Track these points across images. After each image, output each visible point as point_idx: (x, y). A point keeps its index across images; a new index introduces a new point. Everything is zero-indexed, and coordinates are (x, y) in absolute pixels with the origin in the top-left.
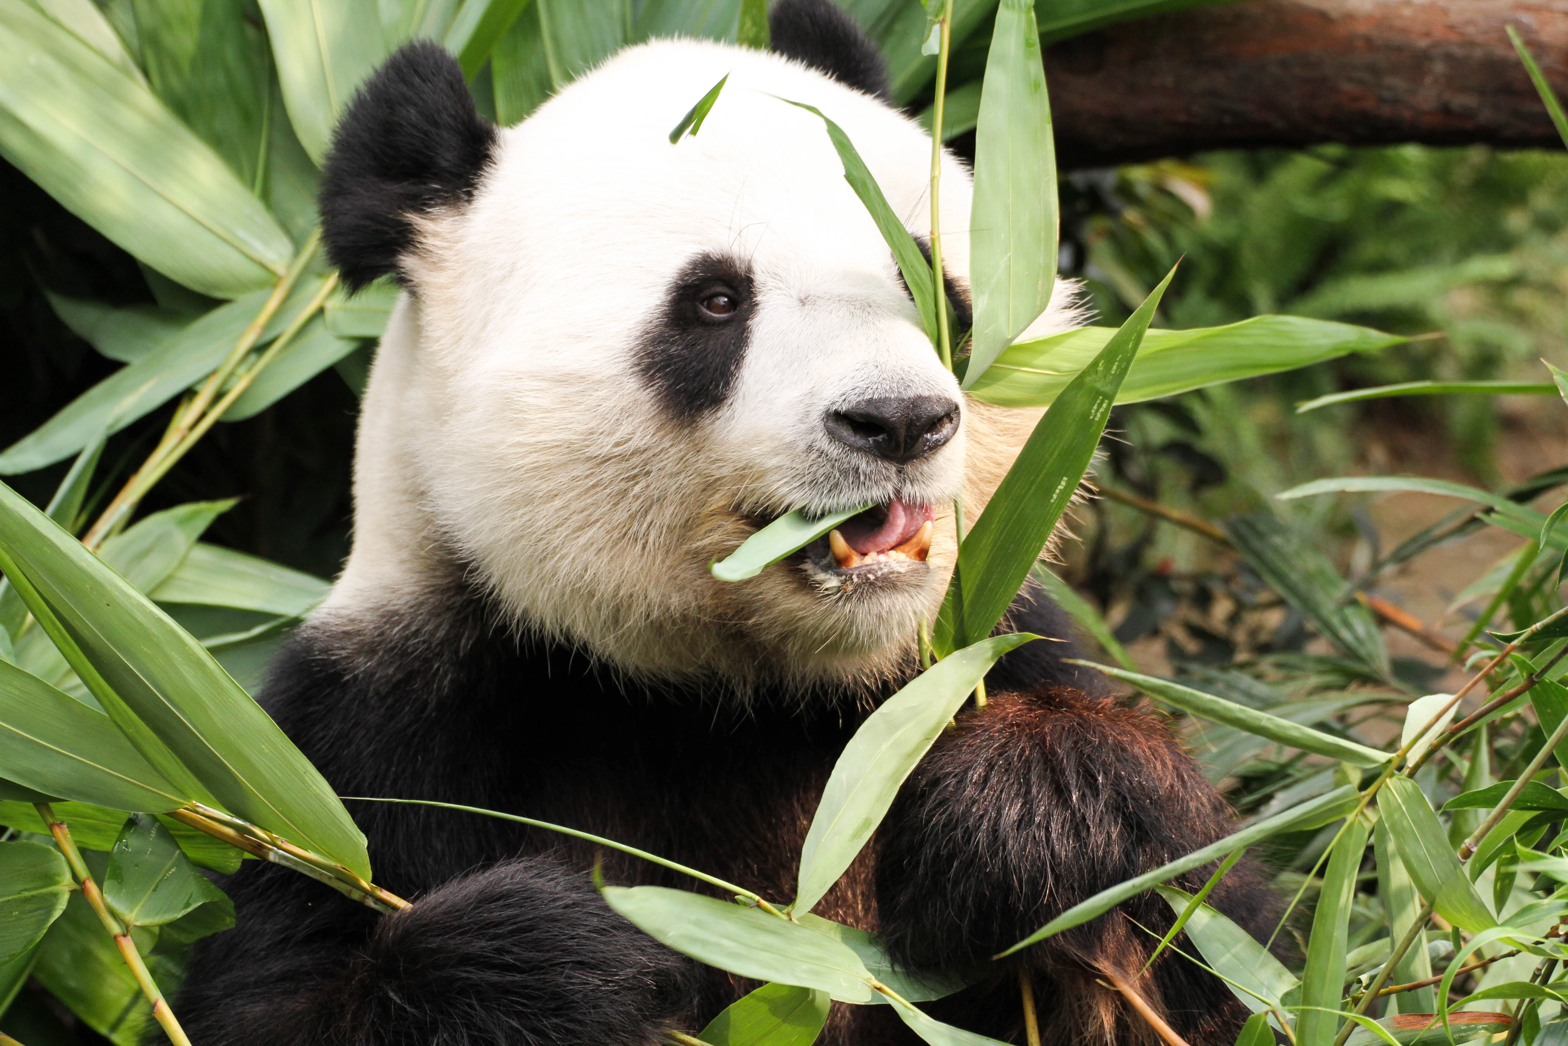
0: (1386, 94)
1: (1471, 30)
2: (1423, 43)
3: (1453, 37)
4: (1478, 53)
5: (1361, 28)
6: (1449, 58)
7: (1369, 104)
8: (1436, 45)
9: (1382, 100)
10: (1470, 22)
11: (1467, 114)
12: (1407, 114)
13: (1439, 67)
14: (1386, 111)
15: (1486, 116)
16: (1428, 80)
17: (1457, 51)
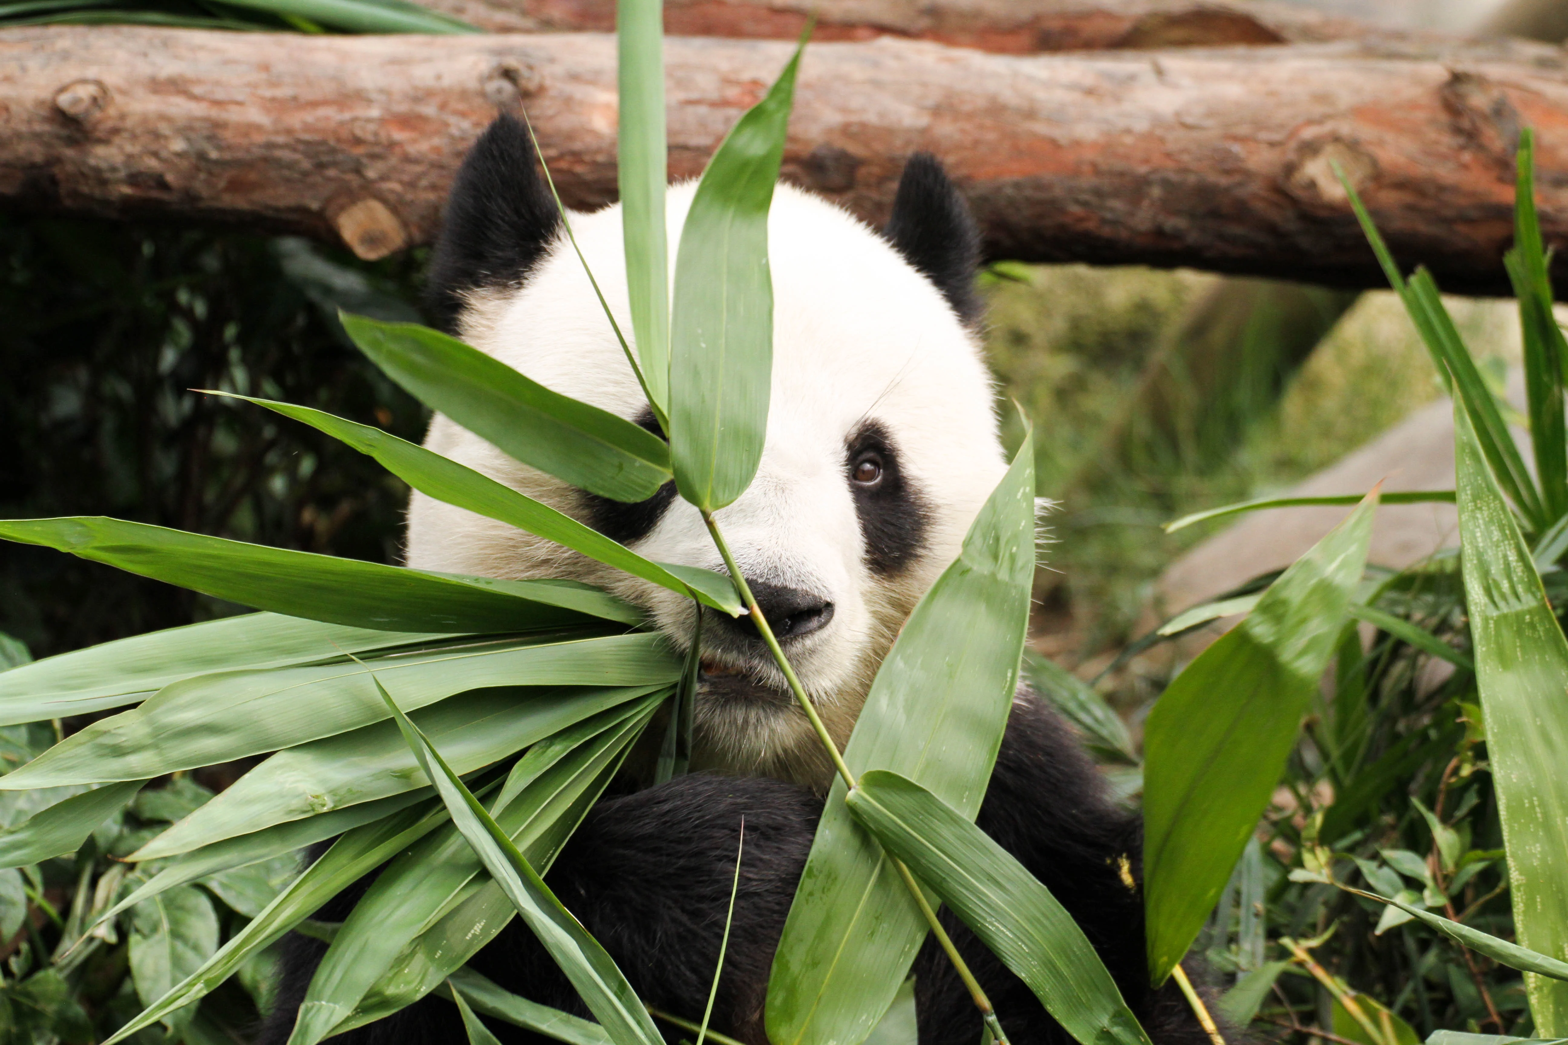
0: (1108, 215)
1: (1185, 158)
2: (1143, 169)
3: (1170, 164)
4: (1192, 179)
5: (1089, 155)
6: (1166, 183)
7: (1091, 225)
8: (1155, 171)
9: (1104, 221)
10: (1185, 151)
11: (1177, 235)
12: (1124, 234)
13: (1156, 192)
14: (1106, 231)
15: (1193, 237)
16: (1146, 203)
17: (1174, 177)
